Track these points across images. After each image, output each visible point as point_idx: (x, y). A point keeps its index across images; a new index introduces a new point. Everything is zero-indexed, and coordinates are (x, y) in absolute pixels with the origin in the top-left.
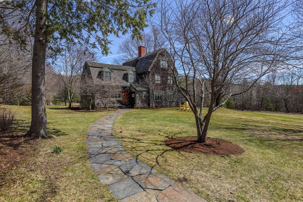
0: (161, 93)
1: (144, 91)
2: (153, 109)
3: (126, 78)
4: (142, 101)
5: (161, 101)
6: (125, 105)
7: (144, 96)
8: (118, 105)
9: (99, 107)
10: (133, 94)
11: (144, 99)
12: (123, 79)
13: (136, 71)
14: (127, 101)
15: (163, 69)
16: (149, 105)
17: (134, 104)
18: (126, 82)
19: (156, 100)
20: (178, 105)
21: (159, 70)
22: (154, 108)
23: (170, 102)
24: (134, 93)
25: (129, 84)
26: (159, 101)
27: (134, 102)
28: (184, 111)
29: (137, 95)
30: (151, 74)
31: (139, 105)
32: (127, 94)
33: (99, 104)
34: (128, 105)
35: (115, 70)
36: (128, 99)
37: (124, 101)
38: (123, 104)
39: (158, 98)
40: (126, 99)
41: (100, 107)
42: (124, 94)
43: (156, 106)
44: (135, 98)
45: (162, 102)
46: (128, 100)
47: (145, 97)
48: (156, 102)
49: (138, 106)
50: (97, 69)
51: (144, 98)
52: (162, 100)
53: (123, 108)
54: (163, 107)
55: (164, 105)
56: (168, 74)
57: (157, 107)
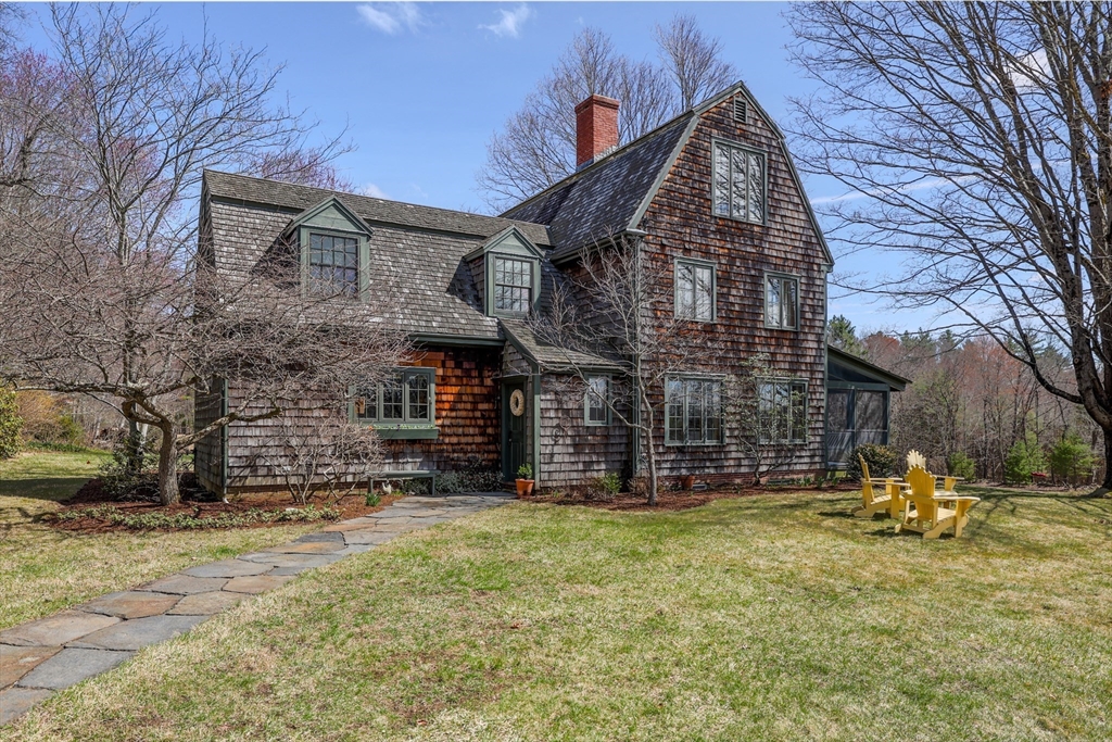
0: (716, 388)
1: (594, 372)
2: (649, 505)
3: (474, 286)
4: (575, 445)
5: (714, 443)
6: (457, 468)
7: (592, 410)
8: (409, 469)
9: (260, 481)
10: (517, 394)
11: (591, 431)
12: (448, 290)
13: (551, 248)
14: (479, 439)
15: (732, 228)
16: (626, 471)
17: (523, 462)
18: (472, 310)
19: (681, 437)
20: (826, 470)
21: (704, 233)
22: (656, 497)
23: (779, 449)
24: (519, 383)
25: (489, 322)
26: (698, 443)
27: (523, 449)
28: (905, 532)
29: (541, 401)
30: (641, 255)
31: (552, 468)
32: (476, 390)
33: (260, 462)
34: (482, 469)
35: (401, 233)
36: (486, 426)
37: (455, 440)
38: (446, 464)
39: (695, 423)
40: (471, 430)
41: (269, 481)
42: (455, 390)
43: (678, 478)
44: (529, 424)
45: (721, 449)
46: (483, 434)
47: (601, 418)
48: (680, 450)
49: (545, 476)
50: (270, 216)
51: (588, 422)
52: (720, 437)
53: (445, 492)
54: (723, 485)
55: (737, 475)
56: (762, 259)
57: (681, 485)
